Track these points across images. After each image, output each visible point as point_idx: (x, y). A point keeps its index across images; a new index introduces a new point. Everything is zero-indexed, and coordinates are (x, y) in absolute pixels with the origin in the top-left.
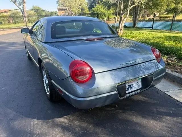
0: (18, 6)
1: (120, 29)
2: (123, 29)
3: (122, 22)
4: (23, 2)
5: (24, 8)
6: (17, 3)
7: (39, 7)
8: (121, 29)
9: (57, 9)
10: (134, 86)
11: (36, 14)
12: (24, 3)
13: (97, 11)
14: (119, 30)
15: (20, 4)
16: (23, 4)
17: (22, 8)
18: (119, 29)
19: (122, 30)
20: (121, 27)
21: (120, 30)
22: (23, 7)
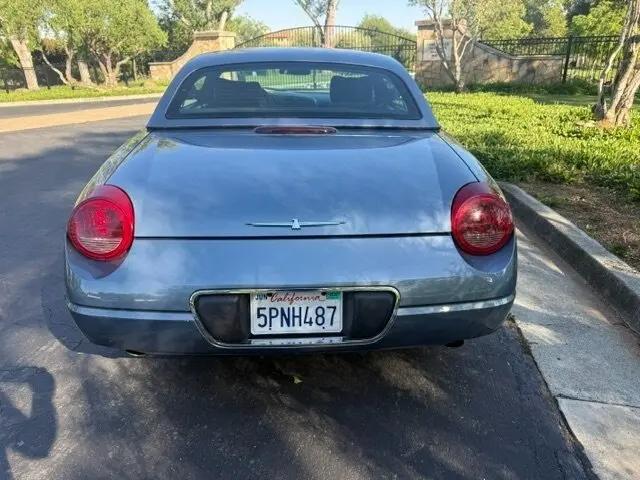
0: (314, 18)
1: (616, 102)
2: (629, 104)
3: (627, 75)
4: (329, 4)
5: (329, 24)
6: (312, 9)
7: (382, 19)
8: (621, 106)
9: (416, 23)
10: (300, 317)
11: (368, 40)
12: (331, 8)
13: (594, 27)
14: (609, 108)
15: (320, 10)
16: (329, 10)
17: (322, 23)
18: (610, 103)
19: (624, 111)
20: (619, 94)
21: (617, 108)
22: (326, 21)
